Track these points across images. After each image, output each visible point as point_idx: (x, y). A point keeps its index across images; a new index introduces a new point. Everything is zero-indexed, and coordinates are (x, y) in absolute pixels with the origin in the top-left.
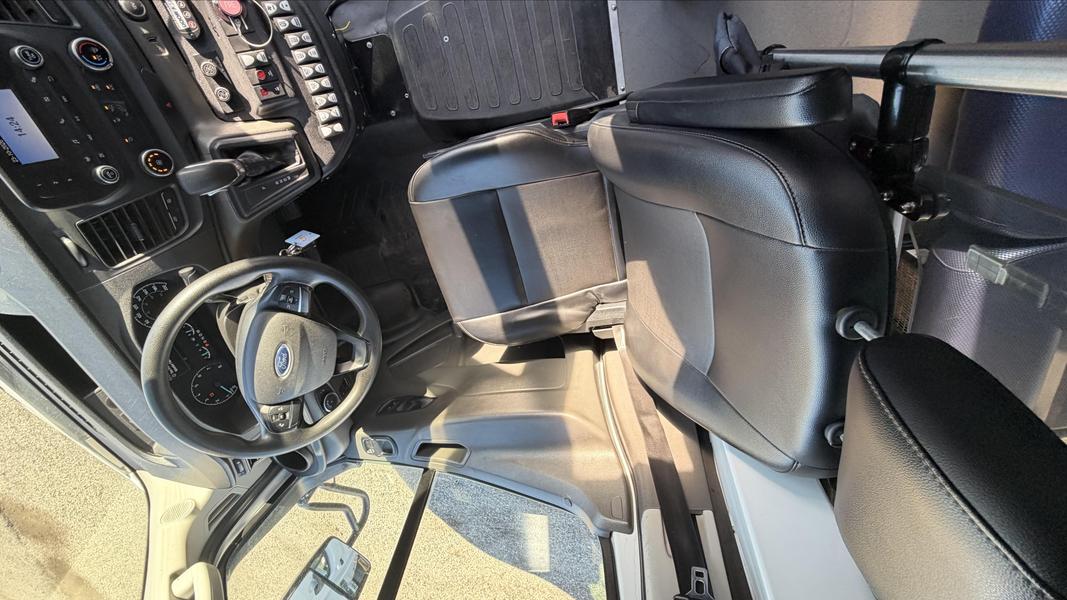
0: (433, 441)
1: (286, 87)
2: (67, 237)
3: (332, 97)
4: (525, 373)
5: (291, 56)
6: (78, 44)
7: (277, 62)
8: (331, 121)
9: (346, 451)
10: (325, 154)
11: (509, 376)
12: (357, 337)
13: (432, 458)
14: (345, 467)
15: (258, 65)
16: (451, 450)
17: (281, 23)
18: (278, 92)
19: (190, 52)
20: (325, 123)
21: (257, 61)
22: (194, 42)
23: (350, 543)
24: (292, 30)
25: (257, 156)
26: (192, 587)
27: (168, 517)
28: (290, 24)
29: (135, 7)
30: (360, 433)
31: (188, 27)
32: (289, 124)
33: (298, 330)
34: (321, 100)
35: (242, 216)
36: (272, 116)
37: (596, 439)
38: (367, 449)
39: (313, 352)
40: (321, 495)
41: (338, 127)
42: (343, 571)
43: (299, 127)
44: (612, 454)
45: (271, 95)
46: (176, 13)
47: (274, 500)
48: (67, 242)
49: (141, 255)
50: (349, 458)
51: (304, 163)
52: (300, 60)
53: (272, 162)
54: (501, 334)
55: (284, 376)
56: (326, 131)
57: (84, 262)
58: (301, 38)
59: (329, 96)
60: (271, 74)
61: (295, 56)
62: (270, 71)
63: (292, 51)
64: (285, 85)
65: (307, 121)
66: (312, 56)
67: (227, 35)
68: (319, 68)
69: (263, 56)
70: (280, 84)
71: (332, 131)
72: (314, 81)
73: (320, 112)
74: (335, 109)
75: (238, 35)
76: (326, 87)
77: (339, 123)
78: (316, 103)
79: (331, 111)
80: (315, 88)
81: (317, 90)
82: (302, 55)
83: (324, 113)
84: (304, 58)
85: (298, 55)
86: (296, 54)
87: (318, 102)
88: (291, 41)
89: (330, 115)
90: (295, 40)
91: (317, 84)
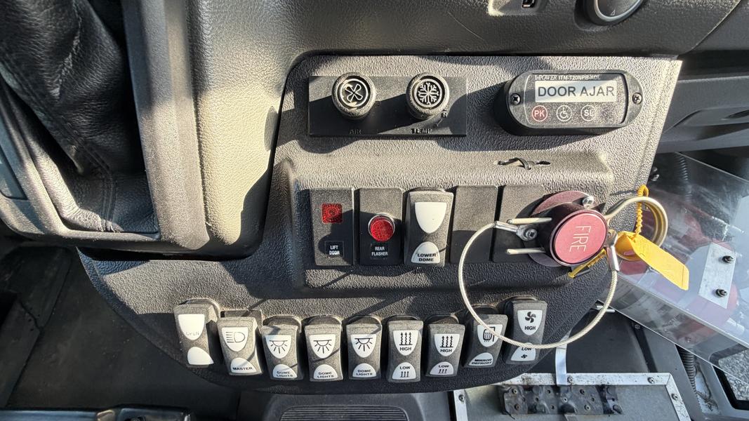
1: (336, 274)
5: (411, 318)
8: (218, 347)
15: (410, 233)
18: (325, 248)
19: (477, 78)
20: (218, 331)
21: (421, 236)
22: (498, 98)
24: (470, 346)
28: (485, 350)
31: (538, 100)
32: (232, 229)
41: (200, 357)
45: (322, 229)
46: (571, 90)
52: (397, 336)
58: (446, 359)
59: (291, 367)
60: (376, 252)
61: (408, 329)
62: (387, 253)
63: (420, 325)
64: (342, 274)
65: (239, 279)
66: (398, 368)
67: (501, 189)
68: (368, 370)
69: (429, 257)
70: (345, 263)
71: (192, 337)
72: (337, 351)
73: (250, 331)
74: (253, 367)
75: (497, 218)
76: (315, 369)
77: (212, 362)
78: (276, 331)
79: (249, 360)
80: (318, 346)
81: (311, 347)
82: (405, 346)
83: (246, 339)
84: (398, 347)
85: (408, 336)
86: (411, 331)
87: (277, 337)
88: (445, 335)
89: (237, 351)
90: (445, 345)
91: (327, 354)
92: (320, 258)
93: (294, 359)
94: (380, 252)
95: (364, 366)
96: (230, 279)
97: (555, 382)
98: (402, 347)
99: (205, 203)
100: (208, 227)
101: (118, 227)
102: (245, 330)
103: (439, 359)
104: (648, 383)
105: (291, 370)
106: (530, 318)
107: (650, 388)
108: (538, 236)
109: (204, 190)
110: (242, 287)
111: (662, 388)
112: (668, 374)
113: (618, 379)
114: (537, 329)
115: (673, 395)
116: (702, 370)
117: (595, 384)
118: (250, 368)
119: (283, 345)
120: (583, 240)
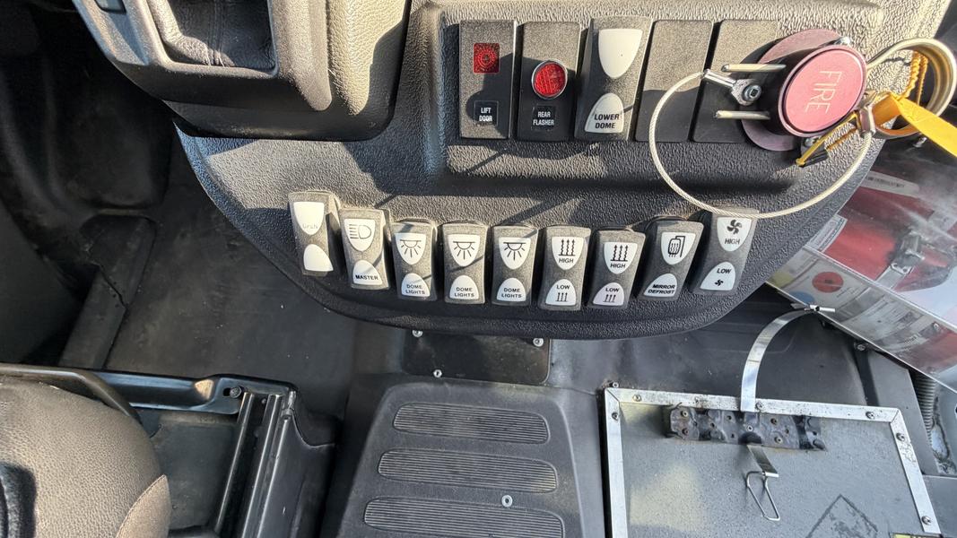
1: (484, 152)
7: (573, 164)
8: (339, 247)
15: (587, 83)
21: (602, 85)
24: (649, 263)
28: (668, 268)
41: (317, 260)
45: (472, 82)
52: (556, 244)
56: (309, 215)
58: (617, 279)
59: (424, 279)
60: (539, 119)
61: (572, 235)
62: (552, 122)
63: (588, 232)
64: (493, 153)
65: (365, 166)
66: (554, 286)
67: (717, 28)
68: (515, 290)
69: (609, 121)
70: (499, 136)
71: (310, 231)
72: (481, 258)
73: (377, 226)
74: (379, 277)
75: (708, 65)
76: (452, 282)
77: (332, 269)
78: (407, 229)
79: (375, 265)
80: (458, 249)
81: (449, 250)
82: (566, 257)
83: (372, 237)
84: (557, 258)
85: (571, 244)
86: (575, 239)
87: (410, 236)
88: (619, 245)
89: (362, 250)
90: (617, 258)
91: (469, 260)
92: (468, 128)
93: (428, 268)
94: (545, 120)
95: (512, 283)
96: (353, 164)
97: (739, 406)
98: (562, 257)
99: (329, 38)
100: (332, 78)
101: (228, 60)
102: (371, 223)
103: (608, 277)
104: (866, 419)
105: (423, 283)
106: (734, 227)
107: (869, 424)
108: (761, 97)
109: (328, 18)
110: (368, 176)
111: (884, 425)
112: (896, 409)
113: (825, 409)
114: (741, 242)
115: (898, 435)
116: (942, 423)
117: (793, 413)
118: (376, 278)
119: (416, 248)
120: (827, 95)
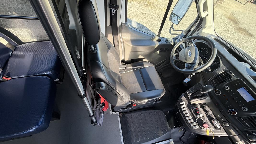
0: (158, 42)
1: (193, 111)
2: (234, 76)
3: (183, 110)
4: (138, 56)
5: (192, 117)
6: (235, 114)
7: (195, 116)
8: (183, 105)
9: (175, 41)
10: (183, 98)
11: (142, 55)
12: (175, 60)
13: (158, 39)
14: (175, 38)
15: (199, 114)
16: (154, 40)
17: (195, 124)
18: (194, 109)
19: (213, 117)
20: (184, 104)
22: (212, 118)
23: (173, 24)
24: (192, 123)
25: (198, 95)
26: (204, 13)
27: (210, 26)
29: (225, 124)
30: (173, 44)
31: (214, 121)
32: (192, 103)
33: (187, 60)
34: (185, 109)
35: (200, 84)
36: (195, 105)
37: (126, 41)
38: (171, 41)
39: (184, 56)
40: (180, 33)
41: (181, 103)
42: (174, 19)
43: (189, 103)
44: (123, 38)
45: (196, 109)
46: (217, 124)
47: (189, 31)
48: (234, 75)
49: (219, 74)
50: (175, 39)
51: (188, 95)
53: (195, 95)
54: (144, 63)
55: (189, 51)
56: (183, 102)
57: (230, 71)
60: (196, 113)
66: (188, 118)
68: (186, 115)
75: (204, 120)
80: (186, 111)
88: (192, 120)
102: (185, 106)
110: (187, 105)
118: (182, 107)
120: (206, 126)
